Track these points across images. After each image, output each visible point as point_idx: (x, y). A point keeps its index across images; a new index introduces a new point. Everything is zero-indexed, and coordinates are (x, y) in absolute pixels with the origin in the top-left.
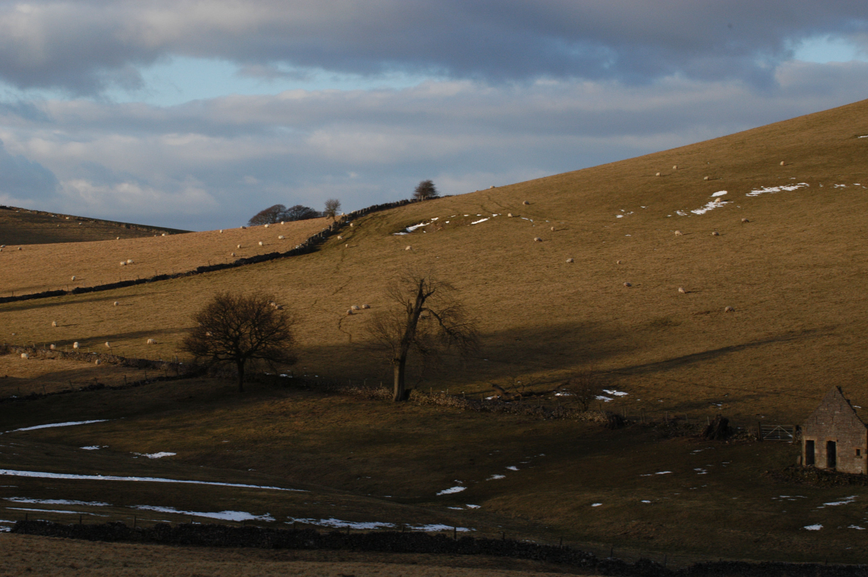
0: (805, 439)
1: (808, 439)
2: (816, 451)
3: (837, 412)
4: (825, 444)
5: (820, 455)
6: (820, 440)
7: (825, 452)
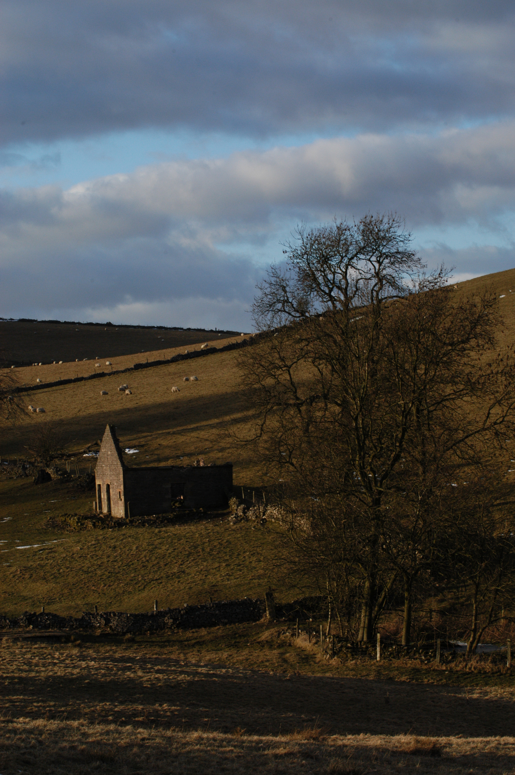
0: (98, 482)
1: (98, 483)
2: (102, 497)
3: (109, 453)
4: (105, 487)
5: (104, 499)
6: (103, 484)
7: (106, 497)
